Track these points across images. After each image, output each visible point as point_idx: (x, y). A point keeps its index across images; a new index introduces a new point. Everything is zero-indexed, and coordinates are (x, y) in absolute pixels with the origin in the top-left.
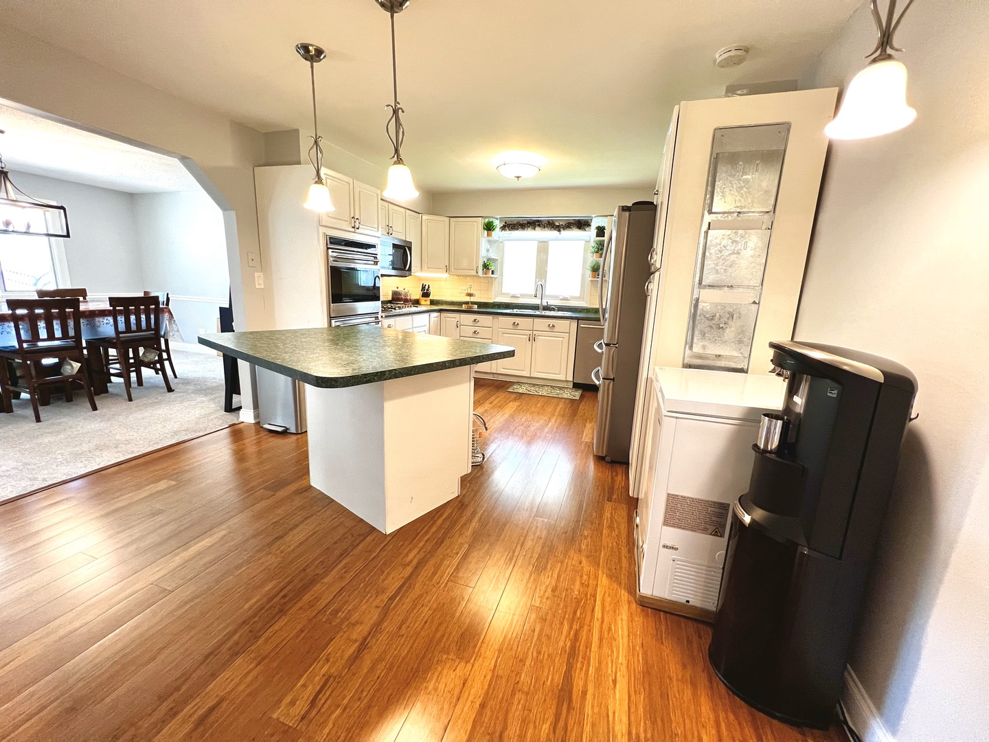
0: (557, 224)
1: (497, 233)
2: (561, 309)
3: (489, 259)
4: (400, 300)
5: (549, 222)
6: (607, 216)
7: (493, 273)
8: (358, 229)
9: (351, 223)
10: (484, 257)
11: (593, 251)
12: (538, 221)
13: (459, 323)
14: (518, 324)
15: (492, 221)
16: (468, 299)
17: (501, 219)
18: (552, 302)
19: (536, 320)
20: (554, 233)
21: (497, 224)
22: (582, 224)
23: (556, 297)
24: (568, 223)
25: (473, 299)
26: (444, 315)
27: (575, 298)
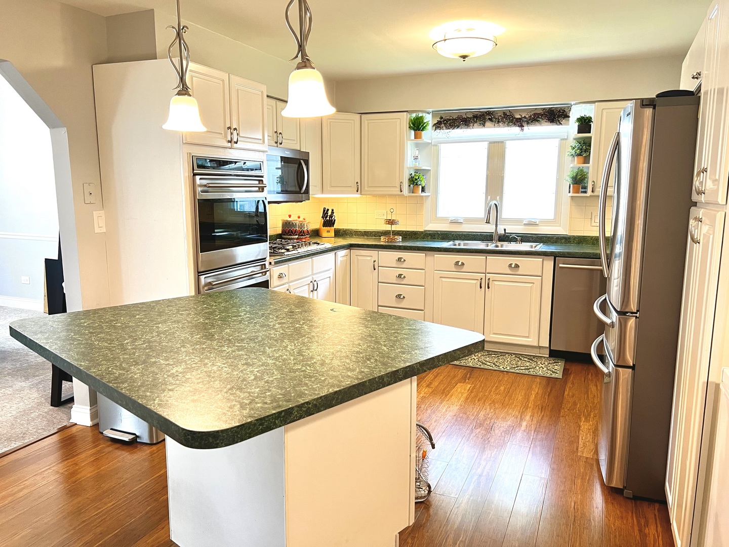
0: (518, 116)
1: (430, 134)
2: (525, 238)
3: (417, 171)
4: (292, 233)
5: (505, 114)
6: (594, 102)
7: (423, 190)
8: (236, 143)
9: (226, 136)
10: (411, 168)
11: (573, 152)
12: (489, 113)
13: (376, 264)
14: (463, 264)
15: (421, 117)
16: (388, 228)
17: (434, 113)
18: (512, 229)
19: (491, 258)
20: (515, 130)
21: (429, 119)
22: (556, 115)
23: (517, 221)
24: (535, 114)
25: (395, 228)
26: (355, 252)
27: (546, 222)
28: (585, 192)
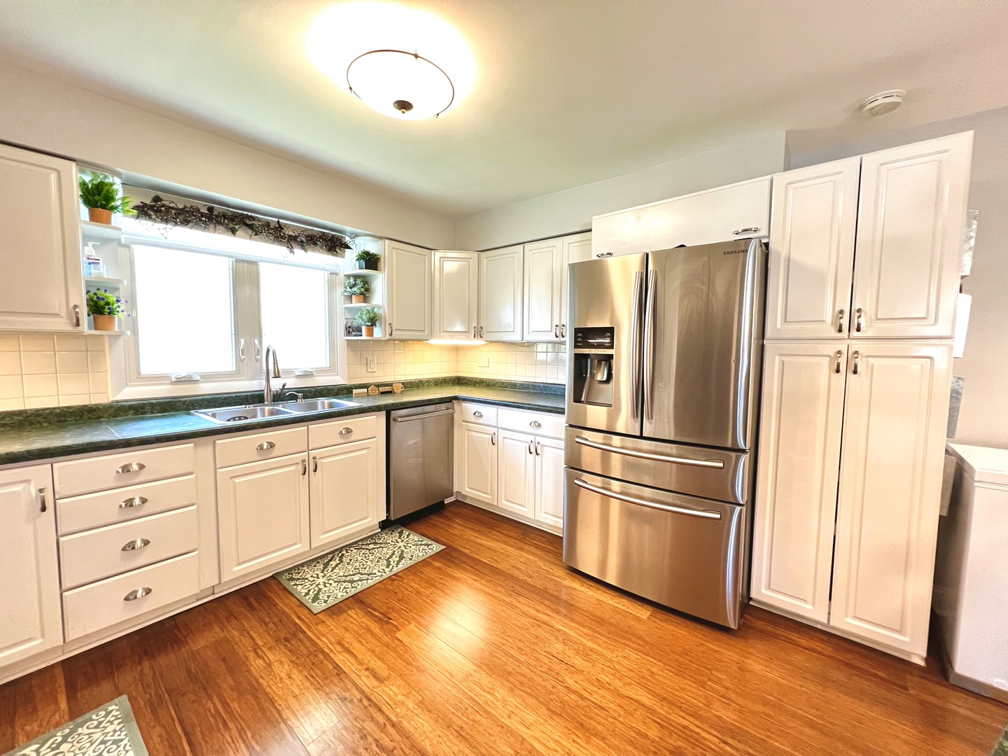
0: (288, 233)
10: (86, 280)
13: (48, 494)
14: (271, 445)
15: (108, 184)
19: (314, 427)
21: (125, 194)
23: (287, 373)
27: (322, 371)
28: (361, 335)
